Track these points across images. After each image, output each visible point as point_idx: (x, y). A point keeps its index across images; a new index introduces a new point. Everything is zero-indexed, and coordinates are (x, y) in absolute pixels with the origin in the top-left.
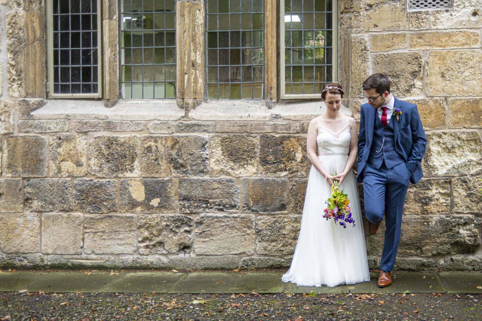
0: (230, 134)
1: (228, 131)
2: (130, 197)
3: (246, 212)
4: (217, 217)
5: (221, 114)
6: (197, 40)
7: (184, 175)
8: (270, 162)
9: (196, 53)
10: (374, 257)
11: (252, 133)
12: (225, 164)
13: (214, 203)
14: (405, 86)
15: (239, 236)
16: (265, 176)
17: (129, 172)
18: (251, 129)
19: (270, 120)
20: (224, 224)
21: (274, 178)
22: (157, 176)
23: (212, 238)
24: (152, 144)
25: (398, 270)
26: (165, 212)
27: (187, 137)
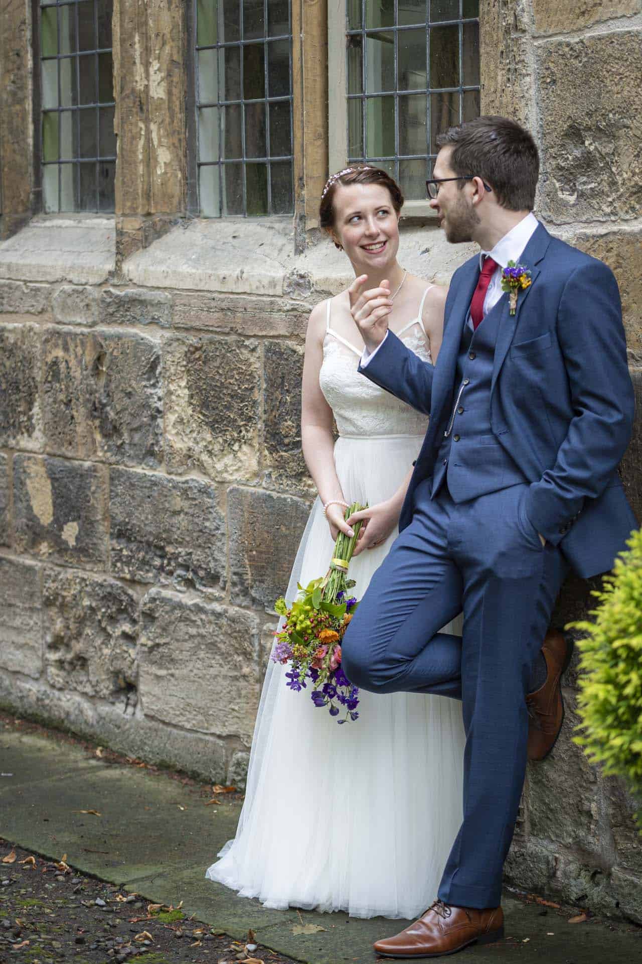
0: (202, 335)
1: (197, 324)
2: (29, 508)
3: (238, 601)
4: (180, 606)
5: (185, 269)
6: (151, 23)
7: (118, 458)
8: (286, 441)
9: (147, 65)
10: (552, 847)
11: (248, 337)
12: (194, 435)
13: (176, 556)
14: (634, 174)
15: (225, 677)
16: (277, 487)
17: (26, 435)
18: (245, 322)
19: (285, 294)
20: (193, 631)
21: (295, 498)
22: (70, 454)
23: (173, 671)
24: (60, 353)
25: (615, 918)
26: (88, 567)
27: (119, 337)
